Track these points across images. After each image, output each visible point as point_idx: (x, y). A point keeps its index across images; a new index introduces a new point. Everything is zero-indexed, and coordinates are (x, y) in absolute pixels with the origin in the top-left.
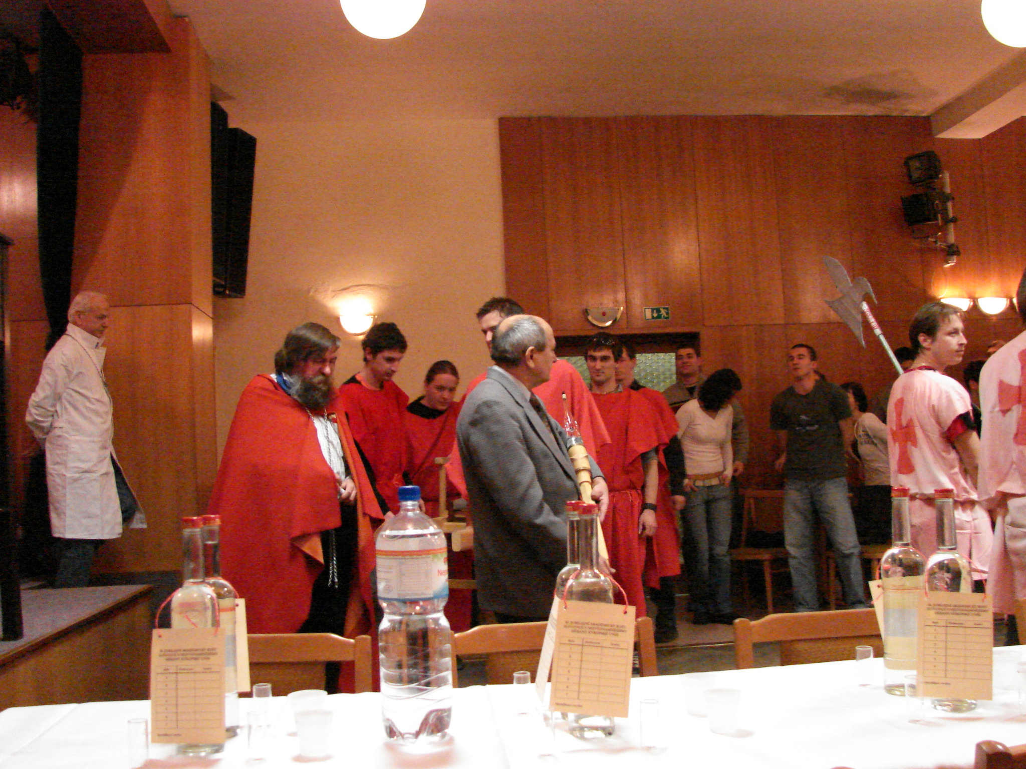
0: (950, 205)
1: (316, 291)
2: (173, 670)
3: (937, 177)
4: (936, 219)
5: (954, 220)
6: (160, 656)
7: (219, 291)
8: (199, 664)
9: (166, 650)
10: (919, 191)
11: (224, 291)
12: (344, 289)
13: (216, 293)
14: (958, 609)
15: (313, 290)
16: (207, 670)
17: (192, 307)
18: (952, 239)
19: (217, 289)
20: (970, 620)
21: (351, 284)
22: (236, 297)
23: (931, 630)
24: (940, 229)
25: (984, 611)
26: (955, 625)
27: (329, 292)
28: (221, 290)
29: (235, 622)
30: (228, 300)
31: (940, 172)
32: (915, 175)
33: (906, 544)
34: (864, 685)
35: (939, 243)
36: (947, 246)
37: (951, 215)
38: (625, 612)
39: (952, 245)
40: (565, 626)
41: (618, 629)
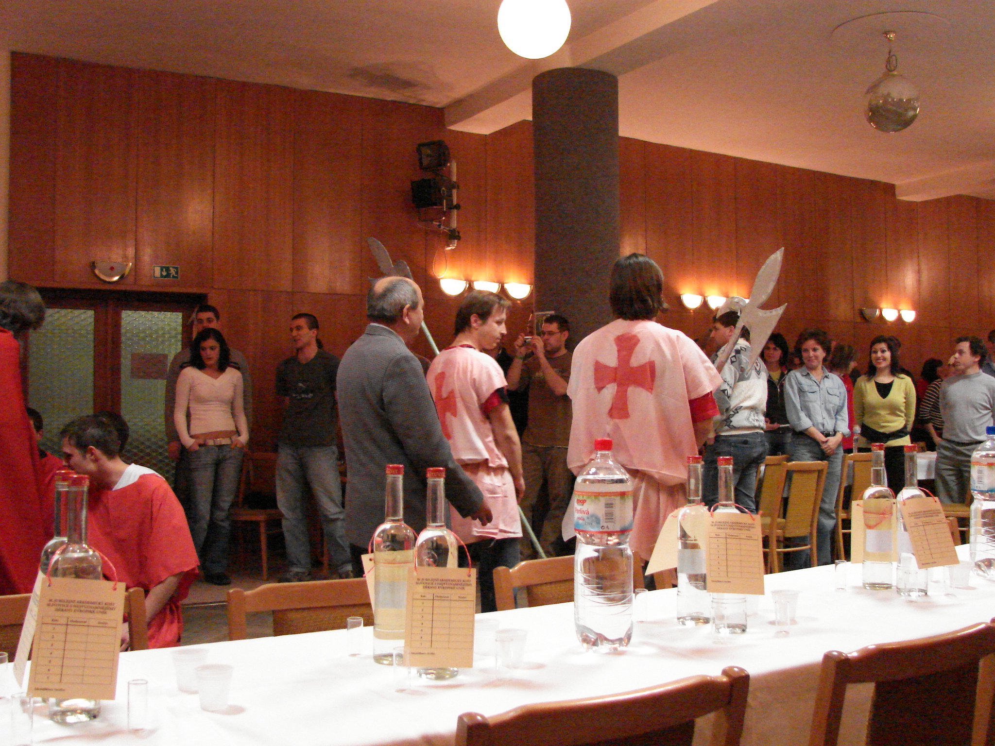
0: (455, 192)
3: (445, 165)
4: (442, 204)
5: (457, 207)
10: (428, 176)
14: (445, 584)
18: (454, 225)
20: (455, 593)
23: (419, 603)
24: (444, 214)
25: (468, 585)
26: (441, 598)
31: (449, 161)
32: (425, 162)
33: (398, 520)
34: (354, 655)
35: (442, 227)
36: (450, 231)
37: (455, 203)
38: (115, 589)
39: (454, 230)
40: (49, 605)
41: (107, 607)
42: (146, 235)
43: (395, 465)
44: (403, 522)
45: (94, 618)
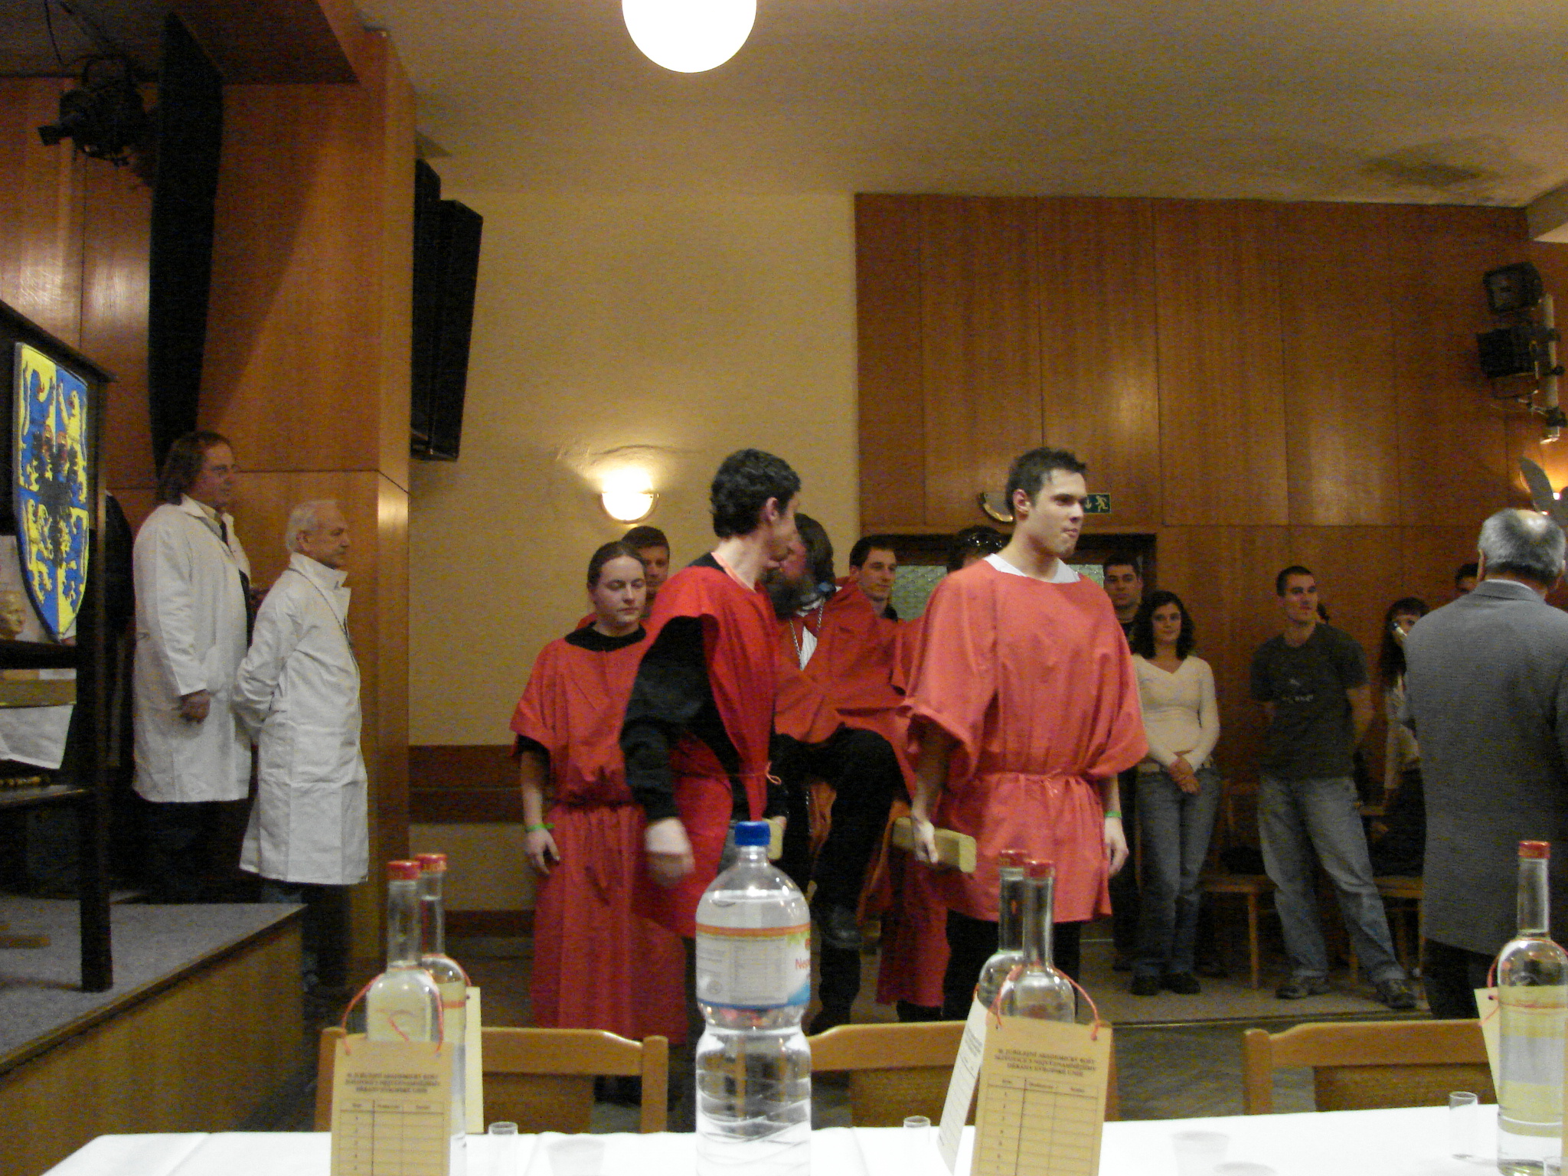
0: (1553, 347)
1: (566, 454)
2: (368, 1107)
3: (1535, 303)
4: (1531, 369)
5: (1559, 371)
6: (347, 1083)
7: (419, 451)
8: (411, 1100)
9: (356, 1075)
10: (1505, 324)
11: (427, 451)
12: (607, 451)
13: (414, 452)
15: (562, 452)
16: (423, 1110)
17: (380, 475)
18: (1554, 401)
19: (416, 447)
21: (618, 444)
22: (443, 459)
24: (1537, 384)
27: (587, 456)
28: (423, 448)
30: (432, 463)
31: (1541, 294)
32: (1501, 299)
34: (1461, 1157)
35: (1534, 407)
36: (1548, 412)
37: (1554, 363)
38: (1094, 1038)
39: (1556, 409)
40: (997, 1057)
41: (1084, 1066)
45: (1064, 1082)
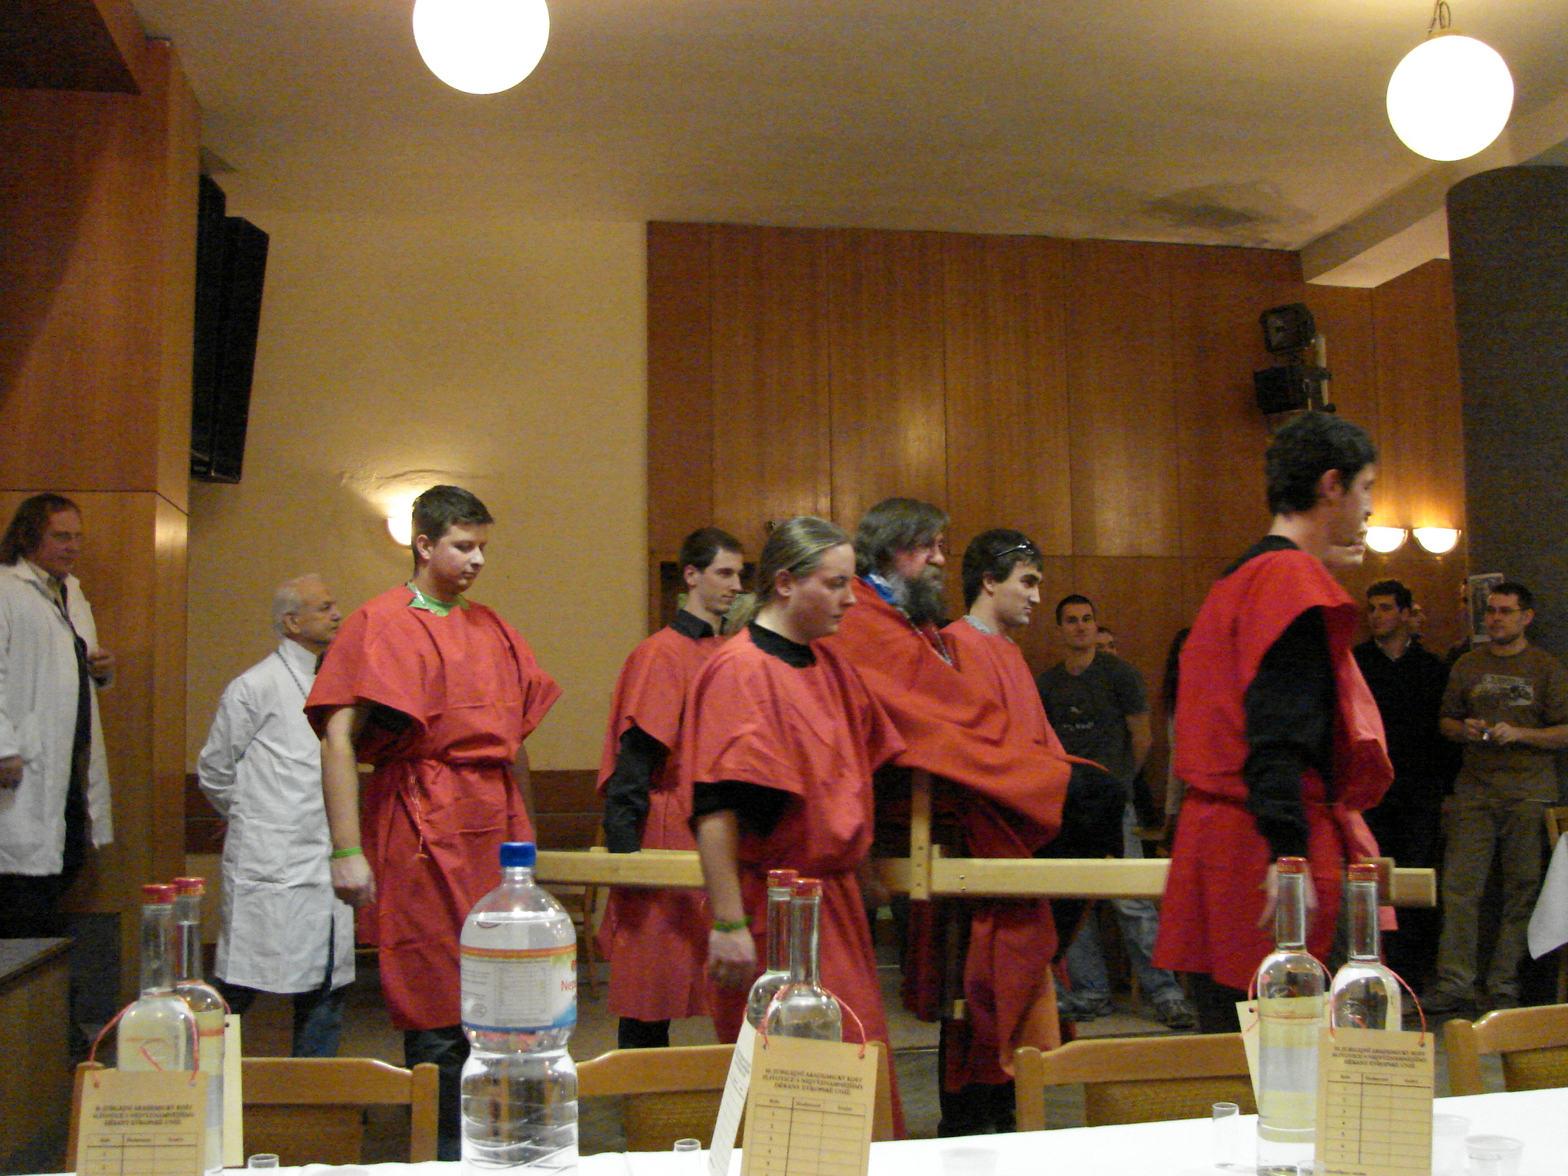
0: (1325, 385)
1: (351, 477)
2: (116, 1140)
3: (1307, 342)
6: (95, 1116)
7: (199, 472)
8: (161, 1133)
9: (105, 1108)
10: (1281, 362)
11: (208, 472)
12: (395, 477)
13: (194, 474)
14: (1380, 1057)
15: (348, 475)
16: (176, 1142)
17: (158, 496)
19: (197, 468)
20: (1400, 1074)
21: (406, 469)
22: (226, 482)
23: (1338, 1088)
25: (1421, 1060)
26: (1375, 1081)
27: (373, 480)
28: (203, 469)
29: (223, 1055)
30: (213, 485)
31: (1316, 337)
32: (1276, 338)
33: (1299, 948)
34: (1224, 1165)
37: (1326, 401)
38: (862, 1057)
40: (765, 1077)
41: (850, 1084)
42: (845, 477)
43: (1292, 858)
44: (1305, 951)
45: (832, 1101)
